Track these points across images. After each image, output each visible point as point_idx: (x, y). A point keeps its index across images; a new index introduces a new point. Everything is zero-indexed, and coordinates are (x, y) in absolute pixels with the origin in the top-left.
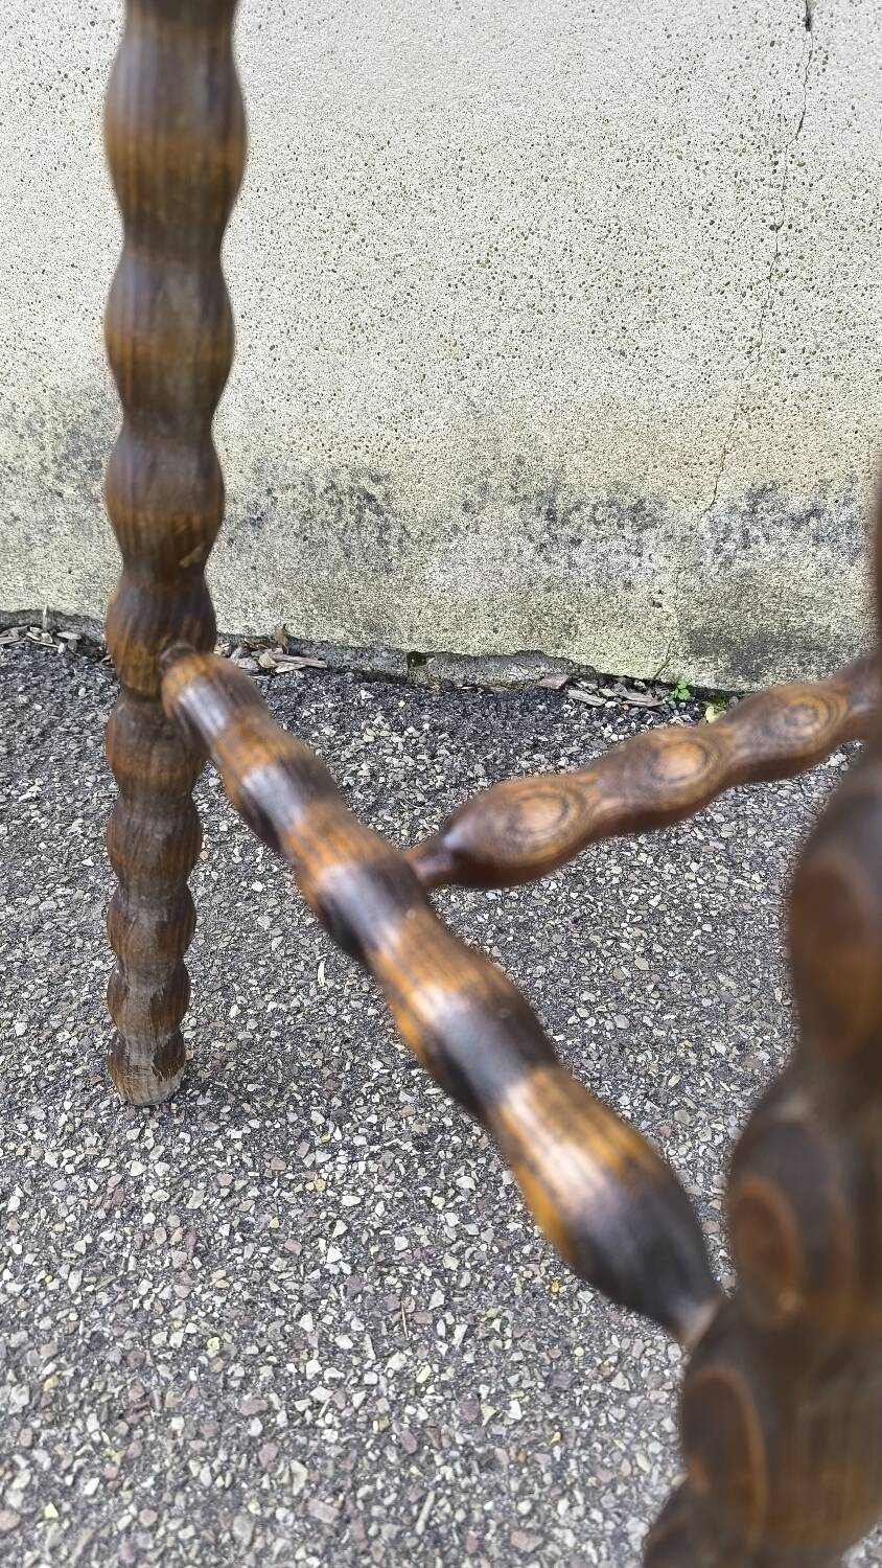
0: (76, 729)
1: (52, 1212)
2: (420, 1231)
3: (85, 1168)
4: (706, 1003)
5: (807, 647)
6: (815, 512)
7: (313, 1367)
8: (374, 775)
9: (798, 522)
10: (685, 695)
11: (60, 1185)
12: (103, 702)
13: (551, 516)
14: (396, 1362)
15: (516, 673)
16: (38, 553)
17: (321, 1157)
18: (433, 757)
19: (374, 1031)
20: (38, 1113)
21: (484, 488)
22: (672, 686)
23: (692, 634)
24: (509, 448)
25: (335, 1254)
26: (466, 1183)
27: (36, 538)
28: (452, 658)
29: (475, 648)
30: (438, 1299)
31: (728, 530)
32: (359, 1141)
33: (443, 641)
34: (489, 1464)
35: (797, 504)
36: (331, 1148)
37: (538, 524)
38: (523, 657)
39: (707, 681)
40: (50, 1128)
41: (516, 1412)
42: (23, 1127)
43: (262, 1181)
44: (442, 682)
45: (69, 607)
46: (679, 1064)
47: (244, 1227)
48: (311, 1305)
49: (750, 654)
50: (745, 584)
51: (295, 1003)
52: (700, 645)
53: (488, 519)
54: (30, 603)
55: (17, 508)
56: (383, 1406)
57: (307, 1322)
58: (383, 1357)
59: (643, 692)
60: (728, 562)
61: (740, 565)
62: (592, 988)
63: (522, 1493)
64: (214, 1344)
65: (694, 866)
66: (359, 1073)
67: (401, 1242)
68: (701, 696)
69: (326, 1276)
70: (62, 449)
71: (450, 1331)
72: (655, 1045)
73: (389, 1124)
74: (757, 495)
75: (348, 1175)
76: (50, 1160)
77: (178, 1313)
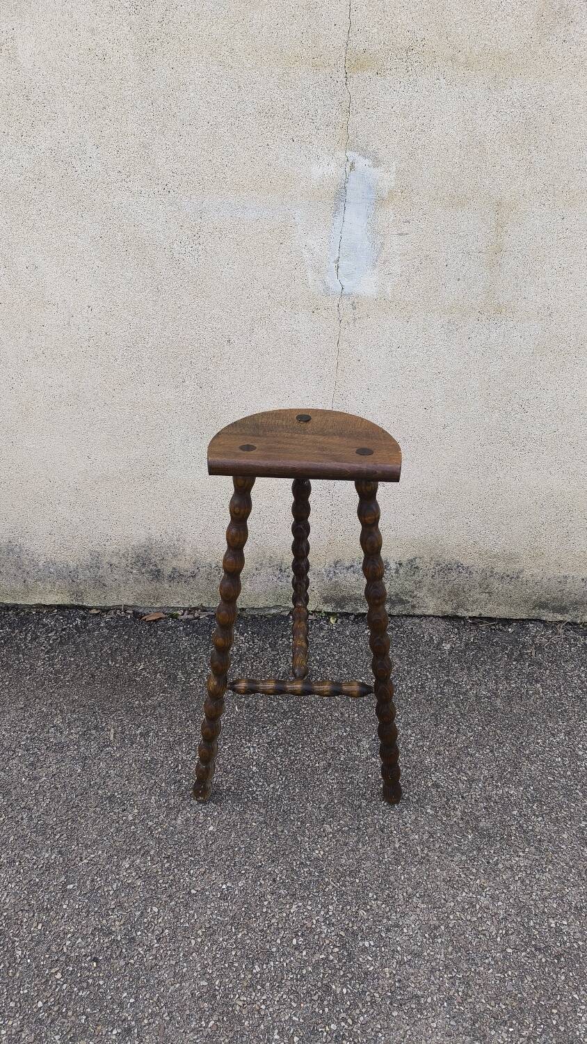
0: (147, 646)
1: (189, 768)
2: (272, 761)
3: (193, 759)
4: (333, 704)
5: (356, 599)
6: (352, 566)
7: (255, 789)
8: (238, 650)
9: (348, 569)
10: (324, 615)
11: (189, 762)
12: (151, 635)
13: (281, 570)
14: (271, 786)
15: (273, 611)
16: (122, 589)
17: (247, 750)
18: (253, 643)
19: (253, 721)
20: (178, 748)
21: (261, 564)
22: (320, 612)
23: (324, 598)
24: (268, 555)
25: (255, 768)
26: (281, 751)
27: (122, 585)
28: (253, 608)
29: (261, 606)
30: (278, 773)
31: (330, 571)
32: (255, 745)
33: (251, 605)
34: (293, 800)
35: (347, 564)
36: (249, 748)
37: (277, 572)
38: (276, 607)
39: (330, 610)
40: (182, 752)
41: (297, 790)
42: (175, 752)
43: (234, 756)
44: (251, 616)
45: (131, 603)
46: (327, 719)
47: (233, 765)
48: (251, 778)
49: (340, 602)
50: (336, 585)
51: (232, 716)
52: (326, 600)
53: (263, 572)
54: (117, 603)
55: (116, 577)
56: (271, 793)
57: (251, 781)
58: (269, 785)
59: (312, 615)
60: (331, 579)
61: (334, 580)
62: (305, 704)
63: (300, 803)
64: (233, 788)
65: (329, 668)
66: (251, 731)
67: (268, 764)
68: (329, 614)
69: (254, 773)
70: (134, 561)
71: (282, 779)
72: (321, 715)
73: (261, 741)
74: (336, 563)
75: (254, 752)
76: (184, 758)
77: (224, 783)
